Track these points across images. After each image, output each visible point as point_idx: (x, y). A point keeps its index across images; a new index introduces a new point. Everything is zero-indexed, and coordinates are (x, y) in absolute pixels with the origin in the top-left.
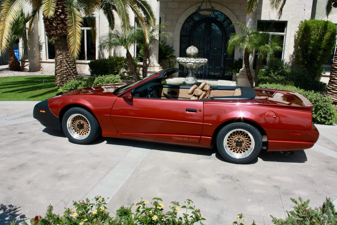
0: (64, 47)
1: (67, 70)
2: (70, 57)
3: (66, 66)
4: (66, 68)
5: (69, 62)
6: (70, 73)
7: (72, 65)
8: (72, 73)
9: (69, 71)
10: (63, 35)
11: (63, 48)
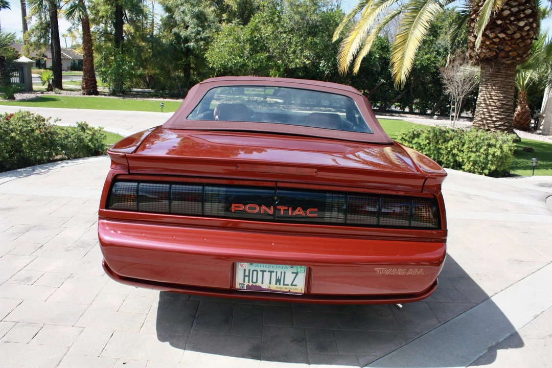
0: (489, 79)
1: (484, 121)
2: (494, 98)
3: (484, 114)
4: (483, 116)
5: (490, 108)
6: (489, 127)
7: (497, 114)
8: (493, 127)
9: (488, 124)
10: (483, 57)
11: (486, 81)
